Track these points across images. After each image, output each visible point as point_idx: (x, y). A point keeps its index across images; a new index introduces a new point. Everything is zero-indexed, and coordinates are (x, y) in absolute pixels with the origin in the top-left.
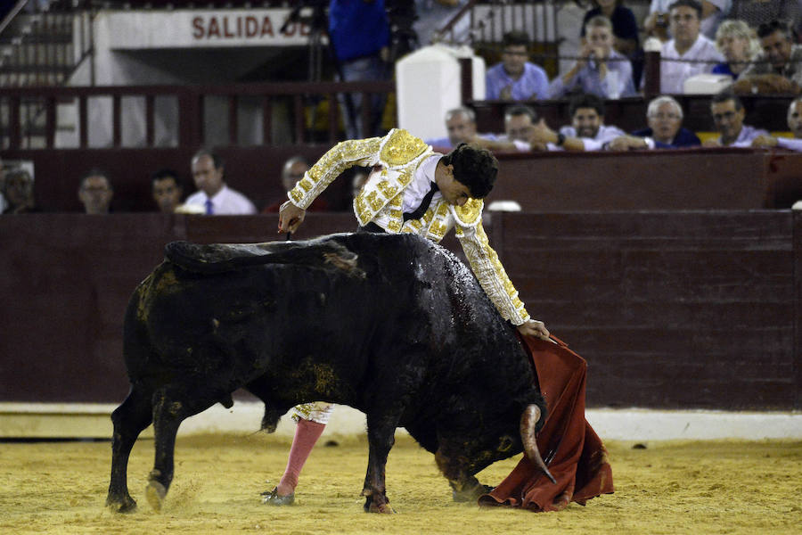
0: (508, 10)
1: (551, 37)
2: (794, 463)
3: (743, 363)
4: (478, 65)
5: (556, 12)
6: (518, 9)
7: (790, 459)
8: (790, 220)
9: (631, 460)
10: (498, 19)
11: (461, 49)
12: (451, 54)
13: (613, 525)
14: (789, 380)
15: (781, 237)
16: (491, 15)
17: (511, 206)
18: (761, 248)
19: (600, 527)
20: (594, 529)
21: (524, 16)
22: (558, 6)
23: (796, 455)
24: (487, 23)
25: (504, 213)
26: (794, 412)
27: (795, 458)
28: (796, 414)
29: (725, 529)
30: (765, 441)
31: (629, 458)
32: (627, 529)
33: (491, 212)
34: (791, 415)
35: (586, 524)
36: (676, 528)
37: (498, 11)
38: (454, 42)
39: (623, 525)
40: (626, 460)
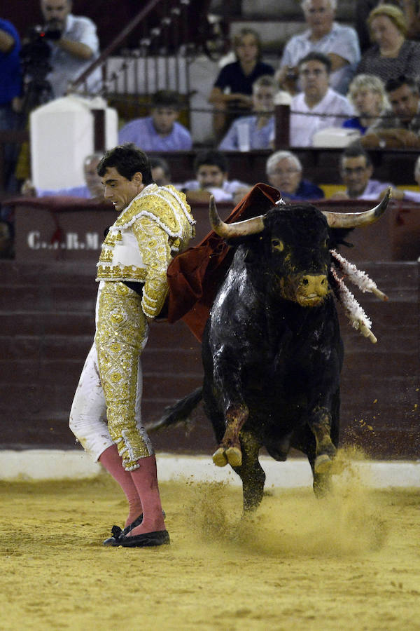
0: (141, 62)
1: (183, 90)
4: (111, 116)
5: (188, 64)
6: (151, 61)
10: (130, 71)
11: (94, 101)
12: (85, 105)
15: (407, 288)
16: (124, 67)
21: (156, 68)
22: (190, 59)
24: (120, 74)
37: (131, 63)
38: (87, 94)
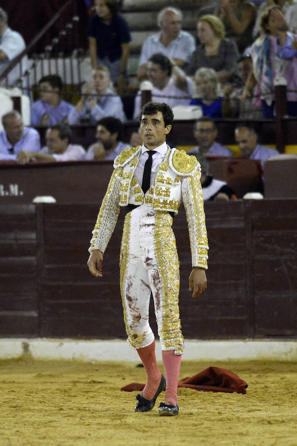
0: (46, 62)
1: (76, 81)
2: (247, 375)
3: (211, 306)
5: (79, 63)
6: (53, 62)
7: (244, 373)
8: (242, 206)
9: (134, 375)
10: (38, 69)
11: (13, 91)
12: (6, 94)
13: (118, 422)
14: (244, 318)
15: (237, 218)
16: (34, 66)
17: (49, 200)
18: (223, 226)
19: (109, 423)
20: (105, 425)
21: (57, 66)
22: (81, 60)
23: (249, 369)
24: (31, 72)
25: (44, 205)
26: (247, 339)
27: (248, 372)
28: (249, 341)
29: (196, 423)
30: (227, 361)
31: (133, 374)
32: (128, 424)
33: (35, 204)
34: (246, 342)
35: (100, 421)
36: (162, 423)
37: (39, 64)
38: (9, 87)
39: (125, 422)
40: (131, 375)
